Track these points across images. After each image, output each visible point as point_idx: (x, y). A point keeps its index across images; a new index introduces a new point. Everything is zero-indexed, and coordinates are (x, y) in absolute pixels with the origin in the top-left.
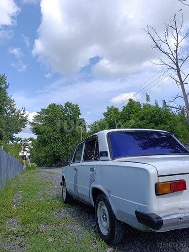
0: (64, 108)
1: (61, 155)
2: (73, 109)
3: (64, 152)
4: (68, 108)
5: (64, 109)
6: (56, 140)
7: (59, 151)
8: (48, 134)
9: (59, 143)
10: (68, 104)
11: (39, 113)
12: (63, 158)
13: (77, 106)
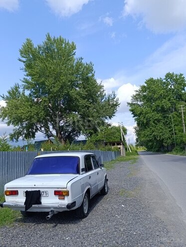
0: (164, 81)
1: (163, 139)
2: (176, 81)
3: (167, 136)
4: (169, 80)
5: (164, 83)
6: (156, 122)
7: (161, 134)
8: (147, 116)
9: (160, 125)
10: (169, 76)
11: (137, 91)
12: (166, 143)
13: (181, 75)
